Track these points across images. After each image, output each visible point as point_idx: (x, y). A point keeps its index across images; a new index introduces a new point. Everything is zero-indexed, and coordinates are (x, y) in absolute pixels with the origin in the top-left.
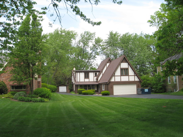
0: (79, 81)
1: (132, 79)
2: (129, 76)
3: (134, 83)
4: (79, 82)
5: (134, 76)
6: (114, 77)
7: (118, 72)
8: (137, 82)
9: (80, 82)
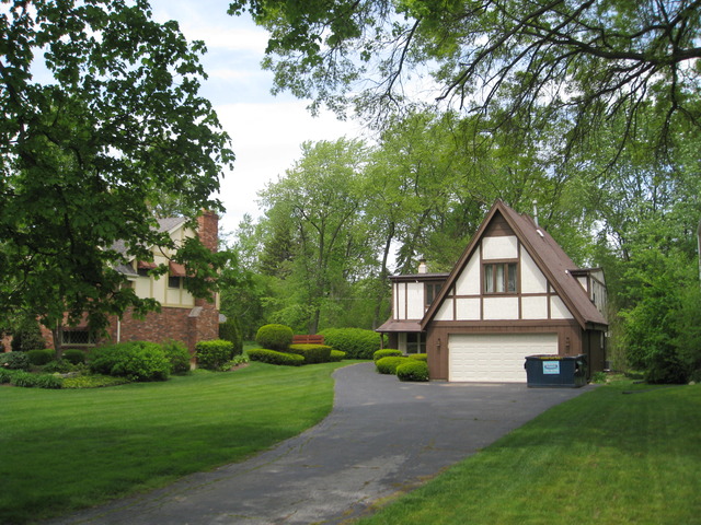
0: (402, 317)
1: (535, 310)
2: (519, 295)
3: (546, 330)
4: (402, 321)
5: (549, 294)
6: (452, 300)
7: (470, 281)
8: (558, 323)
9: (406, 321)
